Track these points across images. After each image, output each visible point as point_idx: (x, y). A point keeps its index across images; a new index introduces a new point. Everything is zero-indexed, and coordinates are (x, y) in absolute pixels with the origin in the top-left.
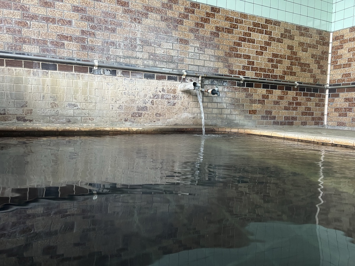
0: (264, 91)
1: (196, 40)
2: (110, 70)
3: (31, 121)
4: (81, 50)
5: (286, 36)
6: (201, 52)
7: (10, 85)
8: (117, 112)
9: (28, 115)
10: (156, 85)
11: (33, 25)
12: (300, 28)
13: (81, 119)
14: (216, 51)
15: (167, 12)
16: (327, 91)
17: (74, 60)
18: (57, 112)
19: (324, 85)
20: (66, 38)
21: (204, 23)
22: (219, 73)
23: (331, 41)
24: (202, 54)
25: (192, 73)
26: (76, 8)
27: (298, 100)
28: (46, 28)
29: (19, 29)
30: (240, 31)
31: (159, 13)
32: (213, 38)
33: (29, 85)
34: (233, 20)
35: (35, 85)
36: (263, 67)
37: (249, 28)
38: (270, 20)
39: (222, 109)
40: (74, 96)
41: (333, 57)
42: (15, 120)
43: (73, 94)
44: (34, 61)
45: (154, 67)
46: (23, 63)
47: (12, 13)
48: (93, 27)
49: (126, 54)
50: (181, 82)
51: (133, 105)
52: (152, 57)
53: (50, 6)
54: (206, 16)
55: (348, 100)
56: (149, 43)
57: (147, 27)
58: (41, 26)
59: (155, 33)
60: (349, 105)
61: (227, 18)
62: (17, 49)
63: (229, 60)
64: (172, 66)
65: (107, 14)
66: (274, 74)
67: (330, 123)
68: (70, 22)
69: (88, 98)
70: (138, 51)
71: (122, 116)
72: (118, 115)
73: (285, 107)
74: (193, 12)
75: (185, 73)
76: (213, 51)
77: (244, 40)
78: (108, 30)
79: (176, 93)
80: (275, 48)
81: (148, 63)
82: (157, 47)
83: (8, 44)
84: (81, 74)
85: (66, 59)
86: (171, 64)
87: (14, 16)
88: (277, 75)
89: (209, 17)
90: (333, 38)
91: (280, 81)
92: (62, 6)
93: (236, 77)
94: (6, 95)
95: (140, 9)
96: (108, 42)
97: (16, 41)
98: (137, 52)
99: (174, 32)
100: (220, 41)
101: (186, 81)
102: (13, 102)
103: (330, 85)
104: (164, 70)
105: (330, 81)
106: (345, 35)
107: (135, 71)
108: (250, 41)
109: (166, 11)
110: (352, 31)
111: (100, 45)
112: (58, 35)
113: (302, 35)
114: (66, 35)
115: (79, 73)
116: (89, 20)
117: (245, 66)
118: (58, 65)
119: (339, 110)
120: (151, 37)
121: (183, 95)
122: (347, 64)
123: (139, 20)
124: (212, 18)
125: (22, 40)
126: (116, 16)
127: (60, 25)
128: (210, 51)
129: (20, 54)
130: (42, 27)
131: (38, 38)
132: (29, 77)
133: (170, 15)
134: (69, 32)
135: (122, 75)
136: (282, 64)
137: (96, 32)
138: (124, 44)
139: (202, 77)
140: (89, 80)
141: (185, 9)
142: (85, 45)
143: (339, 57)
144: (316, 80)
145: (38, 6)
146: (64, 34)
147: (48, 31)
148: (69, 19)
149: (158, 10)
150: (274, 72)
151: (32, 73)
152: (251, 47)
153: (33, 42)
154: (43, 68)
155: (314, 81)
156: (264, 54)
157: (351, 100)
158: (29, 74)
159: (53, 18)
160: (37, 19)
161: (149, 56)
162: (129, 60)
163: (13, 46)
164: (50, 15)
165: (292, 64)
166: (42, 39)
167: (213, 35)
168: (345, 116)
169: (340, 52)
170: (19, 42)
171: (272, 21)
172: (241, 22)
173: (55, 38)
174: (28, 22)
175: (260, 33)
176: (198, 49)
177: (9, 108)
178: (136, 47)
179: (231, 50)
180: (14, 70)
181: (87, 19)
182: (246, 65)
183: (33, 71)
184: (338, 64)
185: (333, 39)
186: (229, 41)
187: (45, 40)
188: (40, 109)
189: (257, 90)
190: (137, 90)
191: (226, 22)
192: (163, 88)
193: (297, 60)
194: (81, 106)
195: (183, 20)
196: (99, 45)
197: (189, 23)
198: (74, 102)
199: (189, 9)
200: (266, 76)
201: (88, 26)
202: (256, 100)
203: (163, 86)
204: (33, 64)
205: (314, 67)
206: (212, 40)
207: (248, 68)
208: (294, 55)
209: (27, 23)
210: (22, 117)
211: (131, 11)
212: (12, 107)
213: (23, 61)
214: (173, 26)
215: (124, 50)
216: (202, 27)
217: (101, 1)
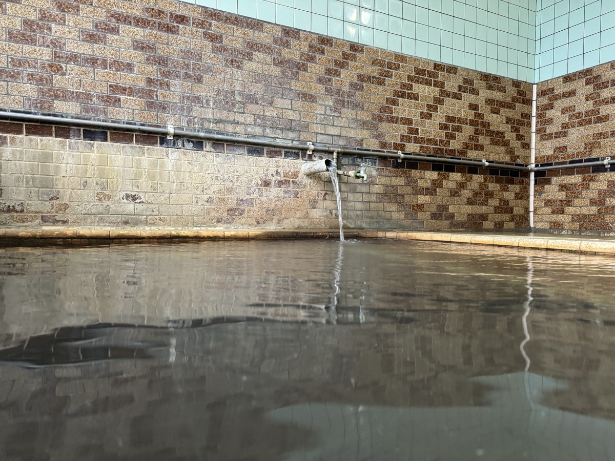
0: (434, 175)
1: (328, 95)
2: (192, 142)
3: (64, 222)
4: (146, 109)
5: (467, 89)
6: (336, 114)
7: (33, 165)
8: (204, 207)
9: (61, 212)
10: (265, 165)
11: (71, 69)
12: (487, 78)
13: (147, 219)
14: (359, 112)
15: (283, 50)
16: (532, 176)
17: (135, 124)
18: (106, 207)
19: (526, 166)
20: (124, 90)
21: (339, 69)
22: (365, 147)
23: (534, 97)
24: (336, 116)
25: (323, 147)
26: (139, 44)
27: (488, 188)
28: (92, 75)
29: (49, 76)
30: (396, 81)
31: (269, 53)
32: (353, 91)
33: (63, 165)
34: (385, 64)
35: (72, 165)
36: (432, 138)
37: (409, 76)
38: (440, 65)
39: (369, 202)
40: (136, 182)
41: (538, 122)
42: (38, 220)
43: (133, 178)
44: (71, 127)
45: (264, 136)
46: (54, 130)
47: (37, 50)
48: (165, 73)
49: (218, 116)
50: (306, 161)
51: (230, 196)
52: (259, 121)
53: (99, 41)
54: (343, 59)
55: (565, 188)
56: (254, 100)
57: (251, 74)
58: (83, 72)
59: (264, 83)
60: (567, 196)
61: (375, 61)
62: (45, 108)
63: (379, 126)
64: (292, 135)
65: (187, 53)
66: (450, 148)
67: (538, 224)
68: (130, 67)
69: (157, 185)
70: (237, 112)
71: (213, 213)
72: (206, 213)
73: (468, 199)
74: (323, 52)
75: (312, 147)
76: (353, 112)
77: (402, 95)
78: (189, 77)
79: (297, 177)
80: (451, 108)
81: (253, 130)
82: (267, 106)
83: (30, 99)
84: (146, 146)
85: (122, 123)
86: (290, 132)
87: (41, 56)
88: (455, 150)
89: (346, 59)
90: (537, 92)
91: (460, 159)
92: (117, 41)
93: (391, 152)
94: (25, 179)
95: (240, 47)
96: (189, 97)
97: (43, 95)
98: (235, 113)
99: (293, 82)
100: (365, 98)
101: (313, 158)
102: (36, 192)
103: (537, 166)
104: (279, 142)
105: (536, 159)
106: (556, 88)
107: (233, 144)
108: (412, 96)
109: (281, 50)
110: (566, 82)
111: (177, 101)
112: (111, 86)
113: (490, 88)
114: (124, 86)
115: (143, 146)
116: (159, 62)
117: (403, 136)
118: (109, 133)
119: (551, 203)
120: (258, 90)
121: (309, 181)
122: (561, 132)
123: (238, 63)
124: (352, 60)
125: (52, 94)
126: (203, 57)
127: (114, 69)
128: (348, 113)
129: (49, 115)
130: (86, 74)
131: (77, 91)
132: (64, 152)
133: (286, 56)
134: (128, 81)
135: (213, 150)
136: (461, 132)
137: (171, 81)
138: (215, 101)
139: (338, 153)
140: (159, 157)
141: (311, 47)
142: (153, 102)
143: (548, 121)
144: (514, 158)
145: (79, 40)
146: (121, 85)
147: (94, 79)
148: (128, 61)
149: (267, 48)
150: (449, 145)
151: (68, 145)
152: (413, 106)
153: (71, 97)
154: (85, 138)
155: (512, 159)
156: (433, 117)
157: (570, 188)
158: (63, 146)
159: (104, 59)
160: (77, 61)
161: (255, 120)
162: (223, 126)
163: (39, 103)
164: (98, 54)
165: (477, 132)
166: (84, 92)
167: (354, 87)
168: (561, 213)
169: (549, 114)
170: (47, 96)
171: (444, 66)
172: (397, 68)
173: (105, 91)
174: (63, 65)
175: (426, 85)
176: (330, 110)
177: (29, 202)
178: (233, 105)
179: (382, 110)
180: (39, 141)
181: (156, 62)
182: (406, 134)
183: (70, 143)
184: (548, 132)
185: (538, 95)
186: (379, 96)
187: (90, 94)
188: (80, 203)
189: (424, 173)
190: (236, 172)
191: (374, 68)
192: (277, 170)
193: (484, 126)
194: (146, 197)
195: (307, 64)
196: (174, 101)
197: (317, 68)
198: (136, 192)
199: (316, 47)
200: (438, 150)
201: (157, 71)
202: (423, 189)
203: (278, 166)
204: (69, 131)
205: (510, 136)
206: (352, 96)
207: (409, 138)
208: (479, 119)
209: (61, 67)
210: (50, 216)
211: (225, 50)
212: (34, 200)
213: (54, 126)
214: (292, 73)
215: (215, 111)
216: (337, 76)
217: (178, 34)
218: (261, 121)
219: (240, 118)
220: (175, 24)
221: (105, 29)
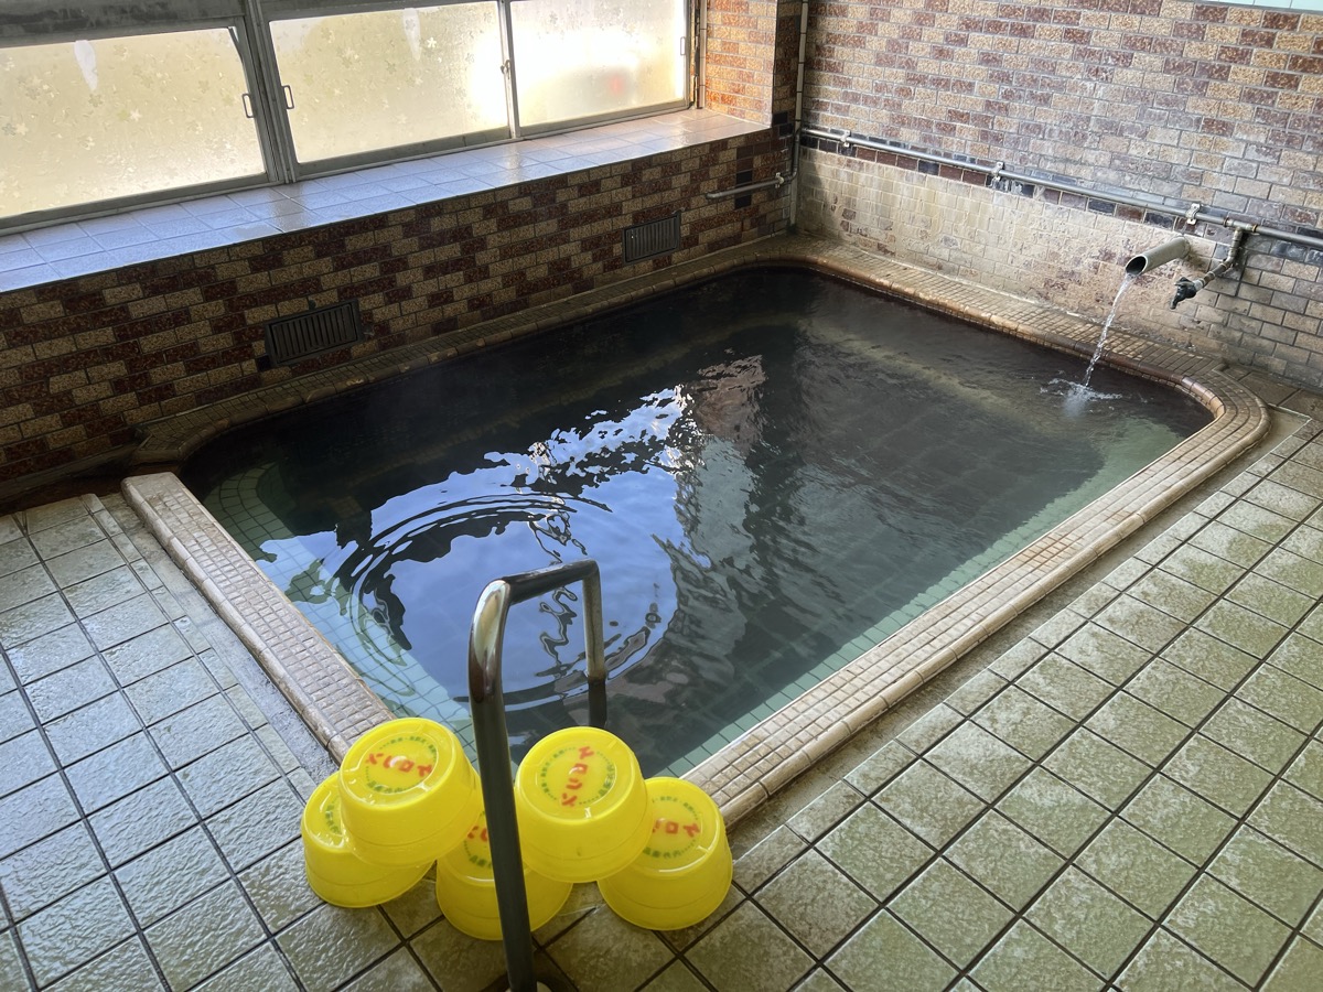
1: (1258, 123)
2: (1021, 186)
3: (893, 254)
4: (980, 140)
6: (1269, 159)
7: (878, 193)
8: (1019, 271)
9: (891, 243)
10: (1112, 229)
11: (918, 93)
13: (959, 269)
15: (1187, 46)
17: (965, 161)
20: (961, 117)
21: (1299, 74)
24: (1267, 163)
25: (1218, 216)
26: (985, 56)
28: (935, 98)
29: (900, 101)
31: (1161, 53)
33: (899, 196)
35: (905, 198)
39: (1297, 331)
40: (955, 226)
42: (875, 247)
43: (954, 221)
44: (910, 159)
46: (896, 161)
47: (895, 73)
48: (1007, 93)
49: (1061, 153)
50: (1183, 233)
51: (1052, 264)
52: (1117, 162)
53: (947, 57)
54: (1314, 52)
56: (1117, 129)
57: (1122, 89)
59: (1140, 103)
62: (894, 135)
64: (1166, 188)
65: (1039, 63)
68: (971, 85)
69: (975, 233)
70: (1088, 148)
74: (1269, 43)
78: (1034, 98)
81: (1105, 176)
82: (1136, 140)
83: (883, 127)
84: (972, 186)
85: (954, 158)
86: (1164, 183)
87: (897, 80)
92: (963, 55)
94: (871, 206)
95: (1114, 46)
96: (1029, 125)
97: (893, 121)
98: (1084, 148)
99: (1192, 101)
101: (1197, 232)
102: (877, 219)
104: (1142, 199)
107: (1070, 194)
109: (1183, 45)
111: (1014, 131)
112: (950, 112)
114: (961, 111)
115: (969, 185)
116: (1003, 79)
118: (940, 168)
120: (1127, 114)
121: (1179, 267)
123: (1106, 72)
125: (900, 120)
126: (1057, 67)
127: (956, 91)
128: (1299, 159)
129: (892, 144)
130: (929, 97)
131: (920, 117)
132: (901, 182)
133: (1191, 55)
134: (967, 104)
135: (1043, 198)
137: (1011, 103)
138: (1061, 131)
139: (1243, 231)
140: (983, 200)
141: (1244, 34)
142: (987, 131)
145: (930, 58)
146: (959, 110)
147: (936, 104)
148: (970, 80)
149: (1159, 44)
151: (905, 175)
153: (914, 124)
154: (920, 170)
158: (902, 176)
159: (948, 79)
160: (925, 83)
161: (1112, 160)
162: (1064, 167)
163: (890, 129)
164: (943, 75)
166: (926, 118)
170: (896, 123)
173: (943, 117)
176: (1257, 151)
177: (872, 228)
178: (1084, 137)
180: (885, 169)
181: (1000, 78)
183: (908, 173)
187: (930, 121)
188: (906, 238)
190: (1067, 233)
192: (1128, 241)
194: (963, 245)
195: (1230, 67)
196: (1011, 131)
197: (1248, 74)
198: (954, 236)
199: (1256, 34)
201: (999, 91)
203: (1130, 234)
204: (909, 162)
206: (1316, 126)
209: (911, 90)
211: (1091, 54)
212: (875, 227)
213: (897, 156)
214: (1195, 84)
215: (1058, 144)
216: (1291, 86)
217: (1033, 37)
218: (1122, 162)
219: (1090, 157)
220: (1031, 23)
221: (955, 41)
